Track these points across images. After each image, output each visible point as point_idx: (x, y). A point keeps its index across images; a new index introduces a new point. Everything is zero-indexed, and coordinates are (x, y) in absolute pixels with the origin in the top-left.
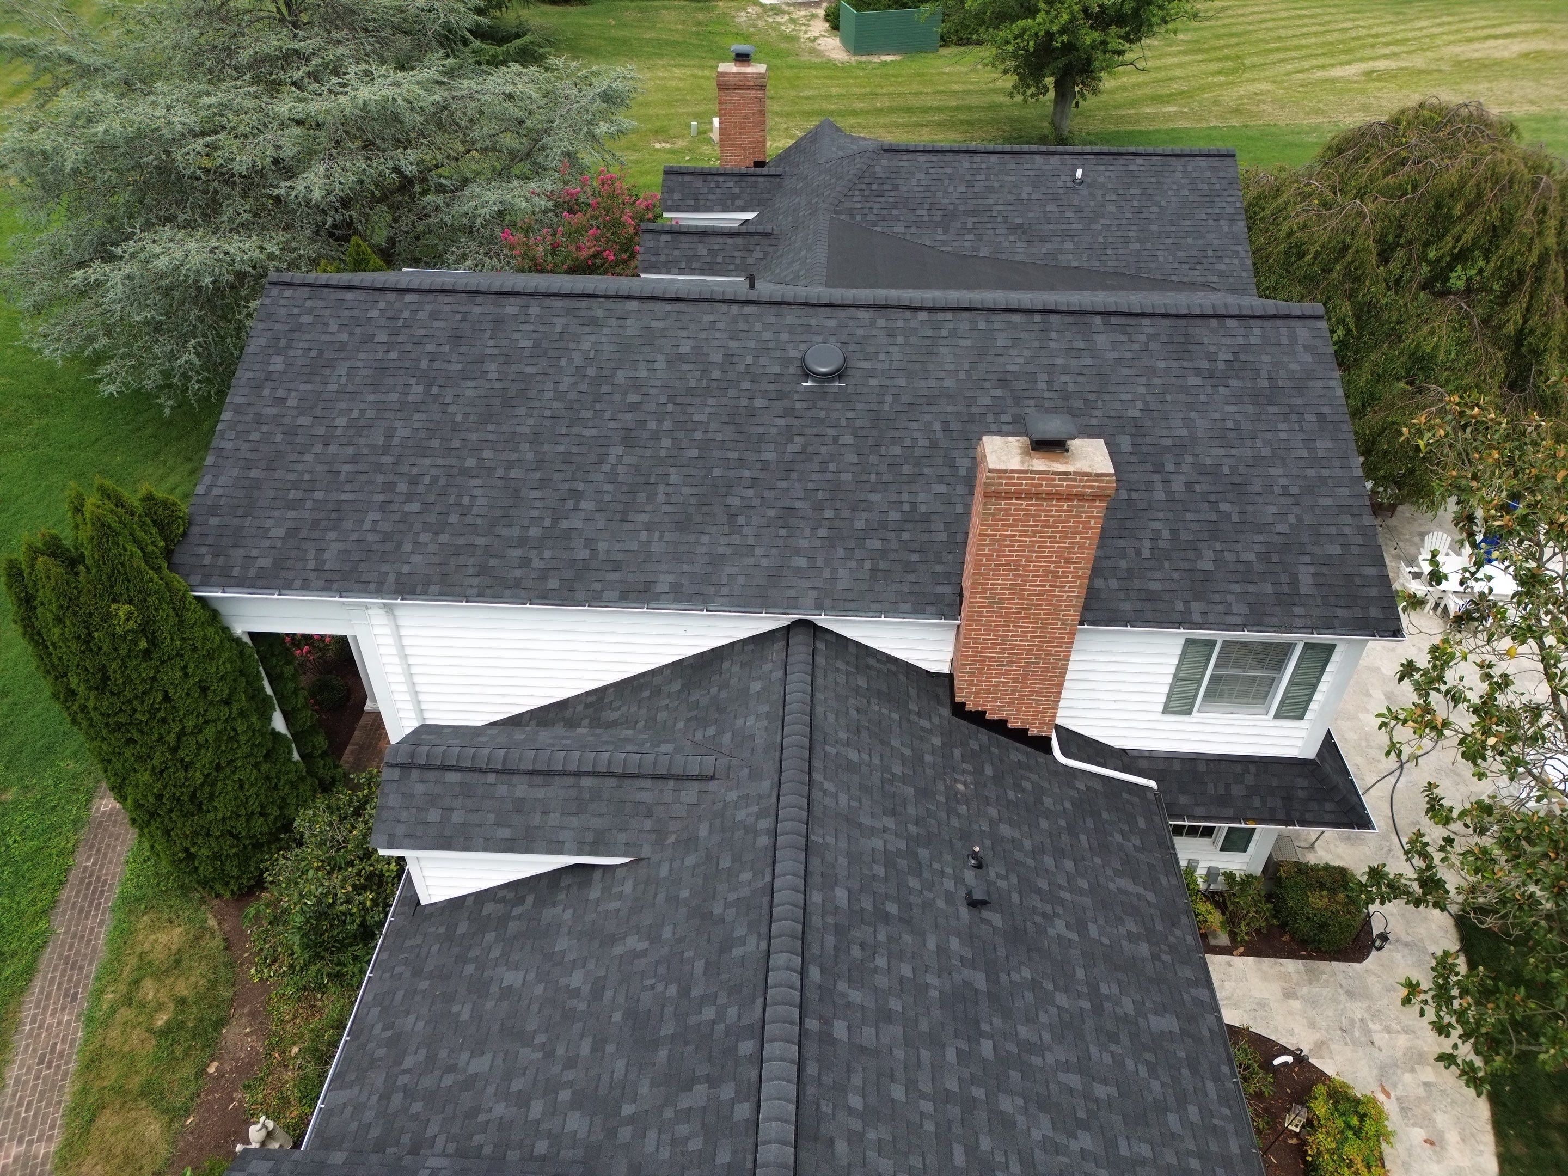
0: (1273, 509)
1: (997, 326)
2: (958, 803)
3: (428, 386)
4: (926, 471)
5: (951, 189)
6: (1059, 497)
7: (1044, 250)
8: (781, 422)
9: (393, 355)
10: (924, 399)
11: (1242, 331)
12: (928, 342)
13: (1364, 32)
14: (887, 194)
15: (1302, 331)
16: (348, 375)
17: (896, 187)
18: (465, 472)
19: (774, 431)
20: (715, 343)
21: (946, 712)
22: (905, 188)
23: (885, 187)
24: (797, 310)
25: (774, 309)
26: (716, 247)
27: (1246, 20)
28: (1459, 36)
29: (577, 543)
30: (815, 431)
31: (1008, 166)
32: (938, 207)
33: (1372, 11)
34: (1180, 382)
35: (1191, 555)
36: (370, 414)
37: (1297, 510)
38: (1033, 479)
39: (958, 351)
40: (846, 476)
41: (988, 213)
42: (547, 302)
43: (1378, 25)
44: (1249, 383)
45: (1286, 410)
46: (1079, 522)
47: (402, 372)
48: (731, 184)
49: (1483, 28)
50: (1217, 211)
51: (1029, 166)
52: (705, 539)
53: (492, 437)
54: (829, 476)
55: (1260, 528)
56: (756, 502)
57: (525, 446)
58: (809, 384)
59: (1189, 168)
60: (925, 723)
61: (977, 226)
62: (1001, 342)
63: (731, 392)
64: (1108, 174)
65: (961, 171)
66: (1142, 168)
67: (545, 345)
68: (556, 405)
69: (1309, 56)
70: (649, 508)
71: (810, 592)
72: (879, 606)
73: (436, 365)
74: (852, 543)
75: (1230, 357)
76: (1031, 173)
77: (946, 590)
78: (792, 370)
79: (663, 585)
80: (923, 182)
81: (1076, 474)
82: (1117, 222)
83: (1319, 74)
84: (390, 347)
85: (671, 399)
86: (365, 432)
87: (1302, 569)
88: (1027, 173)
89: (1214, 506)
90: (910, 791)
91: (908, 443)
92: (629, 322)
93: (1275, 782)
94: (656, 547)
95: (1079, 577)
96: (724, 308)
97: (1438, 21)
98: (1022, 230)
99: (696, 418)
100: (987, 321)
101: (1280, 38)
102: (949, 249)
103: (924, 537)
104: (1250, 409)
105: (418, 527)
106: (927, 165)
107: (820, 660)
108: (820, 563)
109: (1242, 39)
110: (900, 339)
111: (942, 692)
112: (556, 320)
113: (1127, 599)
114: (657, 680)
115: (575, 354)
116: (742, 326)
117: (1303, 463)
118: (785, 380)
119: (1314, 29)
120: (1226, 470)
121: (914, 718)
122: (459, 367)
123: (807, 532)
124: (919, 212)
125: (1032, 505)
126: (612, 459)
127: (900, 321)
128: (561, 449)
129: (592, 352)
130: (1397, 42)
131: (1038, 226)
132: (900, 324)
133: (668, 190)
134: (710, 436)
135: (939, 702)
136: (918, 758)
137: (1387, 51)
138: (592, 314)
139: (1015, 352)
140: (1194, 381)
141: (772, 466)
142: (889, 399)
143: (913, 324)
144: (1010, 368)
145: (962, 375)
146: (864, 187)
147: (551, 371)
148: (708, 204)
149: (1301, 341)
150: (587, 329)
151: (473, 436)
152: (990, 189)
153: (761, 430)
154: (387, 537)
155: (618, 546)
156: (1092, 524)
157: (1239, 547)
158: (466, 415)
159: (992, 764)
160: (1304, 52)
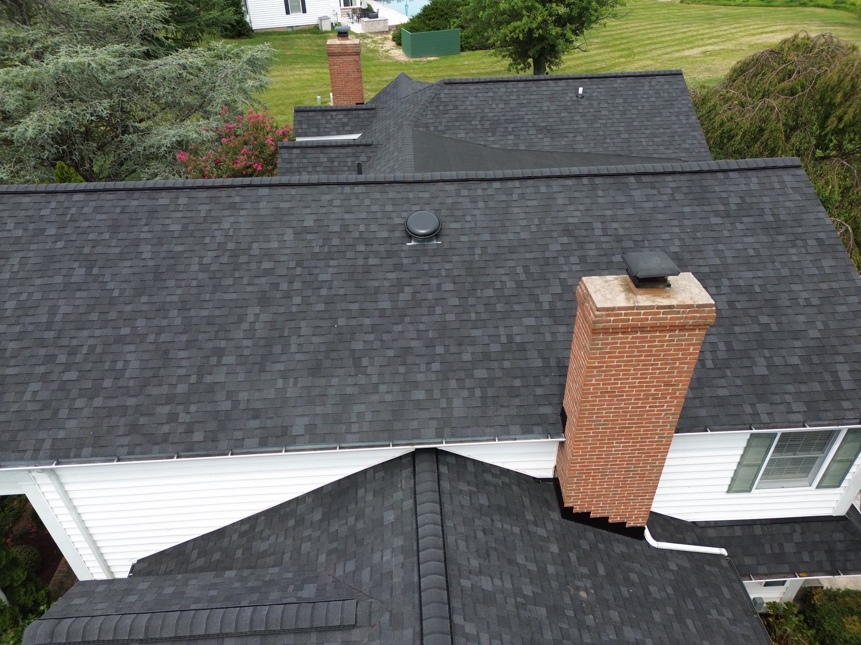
0: (802, 318)
1: (555, 189)
2: (585, 614)
3: (89, 268)
4: (516, 307)
5: (494, 106)
6: (663, 328)
7: (564, 143)
8: (392, 276)
9: (60, 244)
10: (507, 249)
11: (743, 181)
12: (504, 205)
13: (695, 33)
14: (450, 112)
15: (787, 177)
16: (20, 264)
17: (456, 107)
18: (120, 340)
19: (386, 283)
20: (333, 216)
21: (556, 515)
22: (462, 108)
23: (448, 108)
24: (397, 187)
25: (379, 187)
26: (333, 156)
27: (629, 30)
28: (747, 33)
29: (221, 395)
30: (420, 281)
31: (532, 89)
32: (486, 118)
33: (696, 23)
34: (705, 222)
35: (747, 363)
36: (37, 296)
37: (821, 317)
38: (639, 314)
39: (527, 210)
40: (450, 317)
41: (522, 121)
42: (194, 193)
43: (702, 29)
44: (758, 219)
45: (792, 238)
46: (679, 350)
47: (67, 258)
48: (341, 116)
49: (758, 29)
50: (676, 110)
51: (545, 88)
52: (334, 381)
53: (145, 308)
54: (437, 318)
55: (797, 335)
56: (377, 344)
57: (174, 313)
58: (413, 243)
59: (653, 84)
60: (541, 532)
61: (515, 129)
62: (560, 201)
63: (349, 254)
64: (599, 90)
65: (499, 94)
66: (622, 85)
67: (191, 227)
68: (201, 276)
69: (669, 46)
70: (284, 358)
71: (430, 422)
72: (492, 430)
73: (98, 250)
74: (462, 375)
75: (739, 201)
76: (548, 93)
77: (547, 410)
78: (397, 234)
79: (298, 429)
80: (474, 103)
81: (679, 306)
82: (610, 121)
83: (677, 55)
84: (57, 238)
85: (299, 264)
86: (31, 312)
87: (839, 367)
88: (545, 93)
89: (755, 319)
90: (542, 611)
91: (498, 285)
92: (262, 205)
93: (817, 538)
94: (291, 393)
95: (676, 398)
96: (339, 189)
97: (732, 26)
98: (547, 130)
99: (322, 277)
100: (548, 186)
101: (650, 38)
102: (498, 146)
103: (523, 364)
104: (764, 239)
105: (74, 393)
106: (476, 91)
107: (445, 485)
108: (437, 394)
109: (629, 40)
110: (481, 204)
111: (551, 496)
112: (200, 207)
113: (703, 406)
114: (301, 509)
115: (217, 233)
116: (354, 202)
117: (815, 279)
118: (393, 242)
119: (668, 33)
120: (758, 289)
121: (532, 528)
122: (117, 250)
123: (423, 367)
124: (474, 123)
125: (638, 338)
126: (251, 318)
127: (479, 190)
128: (205, 313)
129: (232, 230)
130: (715, 37)
131: (557, 127)
132: (480, 192)
133: (298, 122)
134: (333, 292)
135: (549, 507)
136: (542, 571)
137: (711, 41)
138: (231, 200)
139: (572, 208)
140: (715, 220)
141: (388, 313)
142: (478, 251)
143: (489, 192)
144: (571, 220)
145: (534, 229)
146: (434, 108)
147: (196, 248)
148: (327, 130)
149: (789, 185)
150: (226, 213)
151: (128, 308)
152: (521, 105)
153: (376, 284)
154: (45, 405)
155: (257, 395)
156: (691, 351)
157: (784, 352)
158: (123, 291)
159: (603, 562)
160: (665, 44)
